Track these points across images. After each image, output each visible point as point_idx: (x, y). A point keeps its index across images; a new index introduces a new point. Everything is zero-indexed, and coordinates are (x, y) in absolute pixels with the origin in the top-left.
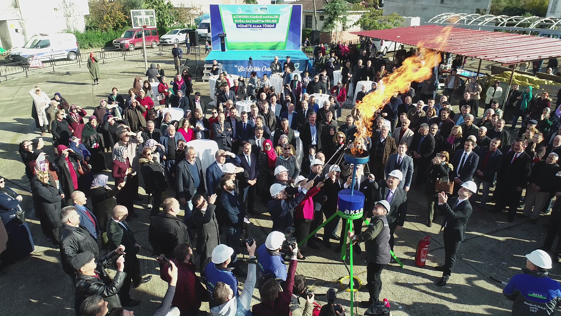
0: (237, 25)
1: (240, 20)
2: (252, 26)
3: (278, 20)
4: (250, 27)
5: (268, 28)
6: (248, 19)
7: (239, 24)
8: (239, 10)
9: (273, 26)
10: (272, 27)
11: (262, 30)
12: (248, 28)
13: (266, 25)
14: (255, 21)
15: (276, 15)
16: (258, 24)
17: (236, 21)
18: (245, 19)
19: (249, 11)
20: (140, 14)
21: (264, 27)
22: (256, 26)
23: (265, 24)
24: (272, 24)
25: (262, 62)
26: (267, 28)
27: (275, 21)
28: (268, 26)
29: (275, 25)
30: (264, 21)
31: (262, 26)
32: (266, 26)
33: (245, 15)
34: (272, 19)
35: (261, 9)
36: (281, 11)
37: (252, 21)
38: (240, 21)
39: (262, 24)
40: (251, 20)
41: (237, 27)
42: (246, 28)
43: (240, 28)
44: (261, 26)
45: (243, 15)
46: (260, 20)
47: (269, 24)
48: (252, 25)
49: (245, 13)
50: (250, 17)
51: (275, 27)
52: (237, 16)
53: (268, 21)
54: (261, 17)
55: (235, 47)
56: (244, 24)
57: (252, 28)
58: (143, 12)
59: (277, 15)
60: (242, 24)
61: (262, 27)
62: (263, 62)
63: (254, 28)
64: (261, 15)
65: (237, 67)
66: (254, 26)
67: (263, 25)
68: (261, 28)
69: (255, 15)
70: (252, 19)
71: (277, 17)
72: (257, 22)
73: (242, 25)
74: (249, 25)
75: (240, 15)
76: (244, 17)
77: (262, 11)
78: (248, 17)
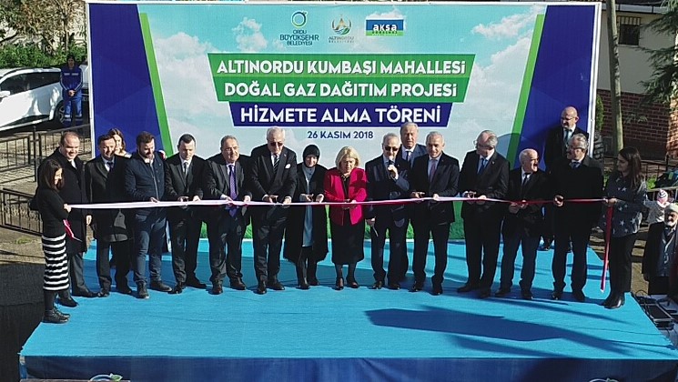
0: (236, 108)
1: (255, 84)
3: (461, 83)
4: (305, 123)
6: (298, 81)
7: (248, 106)
12: (297, 124)
14: (336, 91)
15: (452, 57)
17: (231, 89)
18: (281, 81)
19: (301, 37)
23: (388, 106)
24: (429, 106)
29: (446, 109)
30: (384, 91)
31: (374, 116)
32: (394, 115)
33: (281, 57)
34: (427, 81)
35: (370, 25)
36: (479, 35)
37: (316, 90)
38: (253, 90)
39: (371, 107)
40: (312, 86)
41: (237, 122)
43: (254, 124)
44: (366, 116)
45: (272, 57)
46: (363, 86)
47: (412, 106)
48: (321, 107)
49: (282, 48)
50: (311, 68)
51: (444, 123)
52: (239, 62)
54: (369, 68)
56: (277, 107)
57: (319, 124)
59: (460, 57)
60: (261, 105)
63: (327, 124)
64: (370, 57)
66: (327, 116)
67: (381, 111)
69: (336, 59)
70: (318, 80)
71: (458, 68)
73: (266, 110)
74: (301, 111)
75: (252, 57)
76: (277, 67)
77: (373, 37)
78: (294, 68)
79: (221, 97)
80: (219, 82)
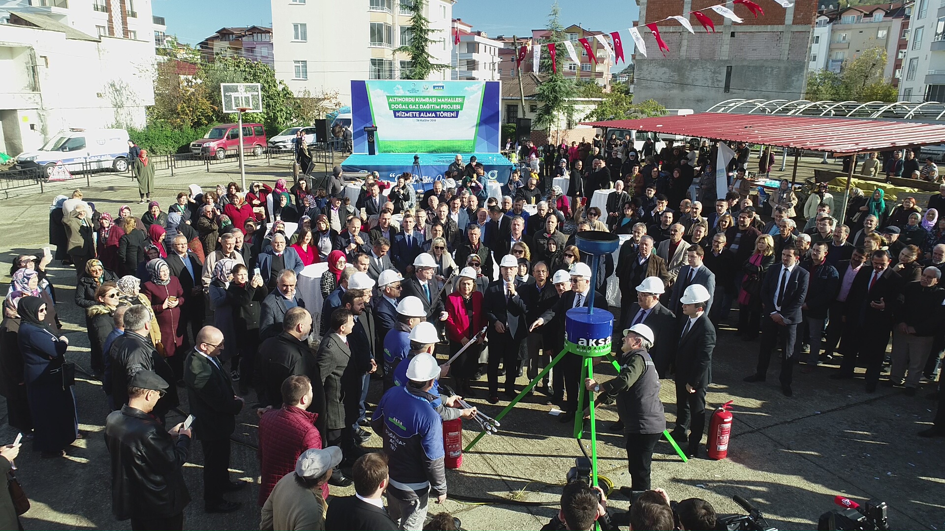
0: (395, 112)
1: (401, 105)
2: (420, 114)
3: (462, 104)
4: (416, 117)
5: (446, 117)
6: (413, 104)
7: (398, 112)
8: (398, 89)
9: (454, 114)
10: (453, 117)
11: (435, 120)
12: (413, 117)
13: (442, 112)
14: (425, 107)
15: (459, 97)
16: (429, 112)
17: (393, 106)
18: (408, 104)
19: (413, 90)
20: (237, 91)
21: (440, 117)
22: (426, 115)
23: (440, 112)
24: (452, 112)
25: (435, 169)
26: (444, 117)
27: (458, 107)
28: (445, 114)
29: (457, 112)
30: (439, 107)
31: (436, 114)
32: (442, 114)
33: (408, 97)
34: (451, 104)
35: (434, 87)
36: (466, 90)
37: (419, 106)
38: (400, 107)
39: (435, 112)
40: (417, 105)
41: (395, 117)
42: (410, 117)
43: (400, 117)
44: (434, 115)
45: (405, 97)
46: (433, 105)
47: (447, 112)
48: (420, 112)
49: (408, 94)
50: (417, 100)
51: (457, 117)
52: (396, 98)
53: (445, 107)
54: (434, 100)
55: (391, 149)
56: (407, 112)
57: (420, 117)
58: (242, 88)
59: (461, 97)
60: (402, 111)
61: (436, 117)
62: (438, 169)
63: (422, 117)
64: (434, 97)
65: (394, 176)
66: (422, 115)
67: (438, 113)
68: (433, 117)
69: (424, 97)
70: (419, 104)
71: (460, 100)
72: (428, 107)
73: (403, 113)
74: (414, 113)
75: (400, 97)
76: (407, 100)
77: (436, 91)
78: (412, 100)
79: (390, 109)
80: (390, 104)
